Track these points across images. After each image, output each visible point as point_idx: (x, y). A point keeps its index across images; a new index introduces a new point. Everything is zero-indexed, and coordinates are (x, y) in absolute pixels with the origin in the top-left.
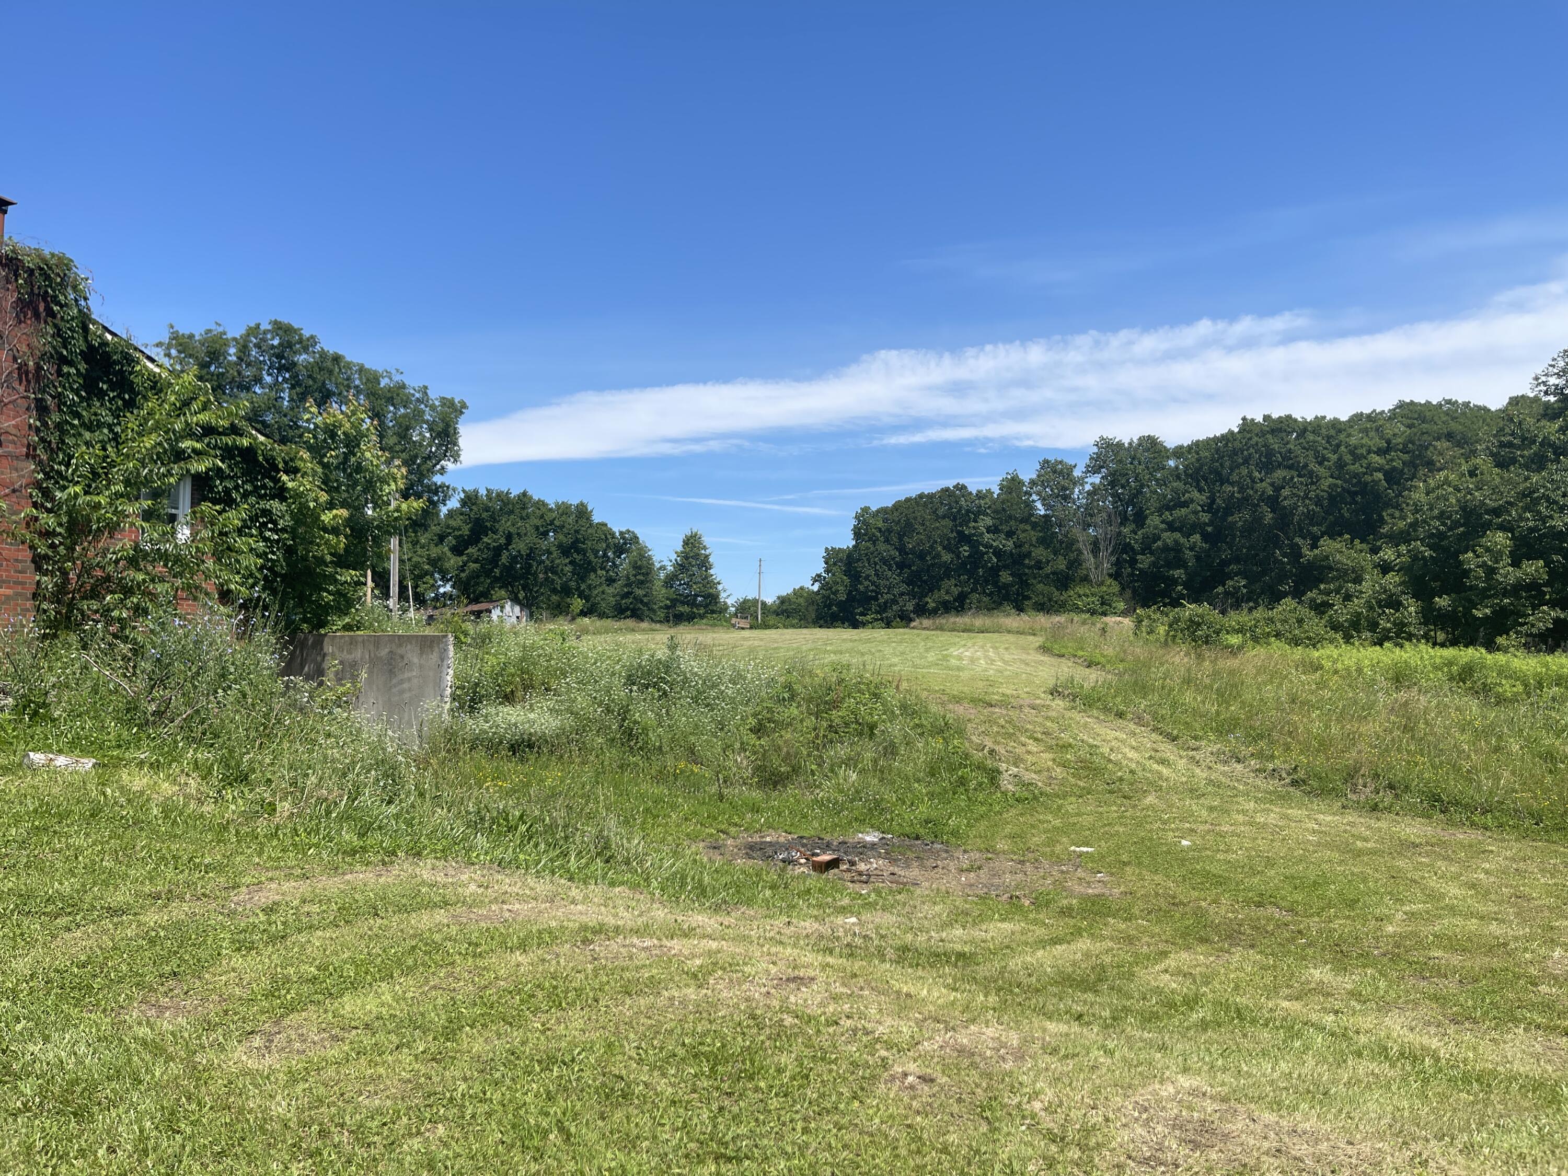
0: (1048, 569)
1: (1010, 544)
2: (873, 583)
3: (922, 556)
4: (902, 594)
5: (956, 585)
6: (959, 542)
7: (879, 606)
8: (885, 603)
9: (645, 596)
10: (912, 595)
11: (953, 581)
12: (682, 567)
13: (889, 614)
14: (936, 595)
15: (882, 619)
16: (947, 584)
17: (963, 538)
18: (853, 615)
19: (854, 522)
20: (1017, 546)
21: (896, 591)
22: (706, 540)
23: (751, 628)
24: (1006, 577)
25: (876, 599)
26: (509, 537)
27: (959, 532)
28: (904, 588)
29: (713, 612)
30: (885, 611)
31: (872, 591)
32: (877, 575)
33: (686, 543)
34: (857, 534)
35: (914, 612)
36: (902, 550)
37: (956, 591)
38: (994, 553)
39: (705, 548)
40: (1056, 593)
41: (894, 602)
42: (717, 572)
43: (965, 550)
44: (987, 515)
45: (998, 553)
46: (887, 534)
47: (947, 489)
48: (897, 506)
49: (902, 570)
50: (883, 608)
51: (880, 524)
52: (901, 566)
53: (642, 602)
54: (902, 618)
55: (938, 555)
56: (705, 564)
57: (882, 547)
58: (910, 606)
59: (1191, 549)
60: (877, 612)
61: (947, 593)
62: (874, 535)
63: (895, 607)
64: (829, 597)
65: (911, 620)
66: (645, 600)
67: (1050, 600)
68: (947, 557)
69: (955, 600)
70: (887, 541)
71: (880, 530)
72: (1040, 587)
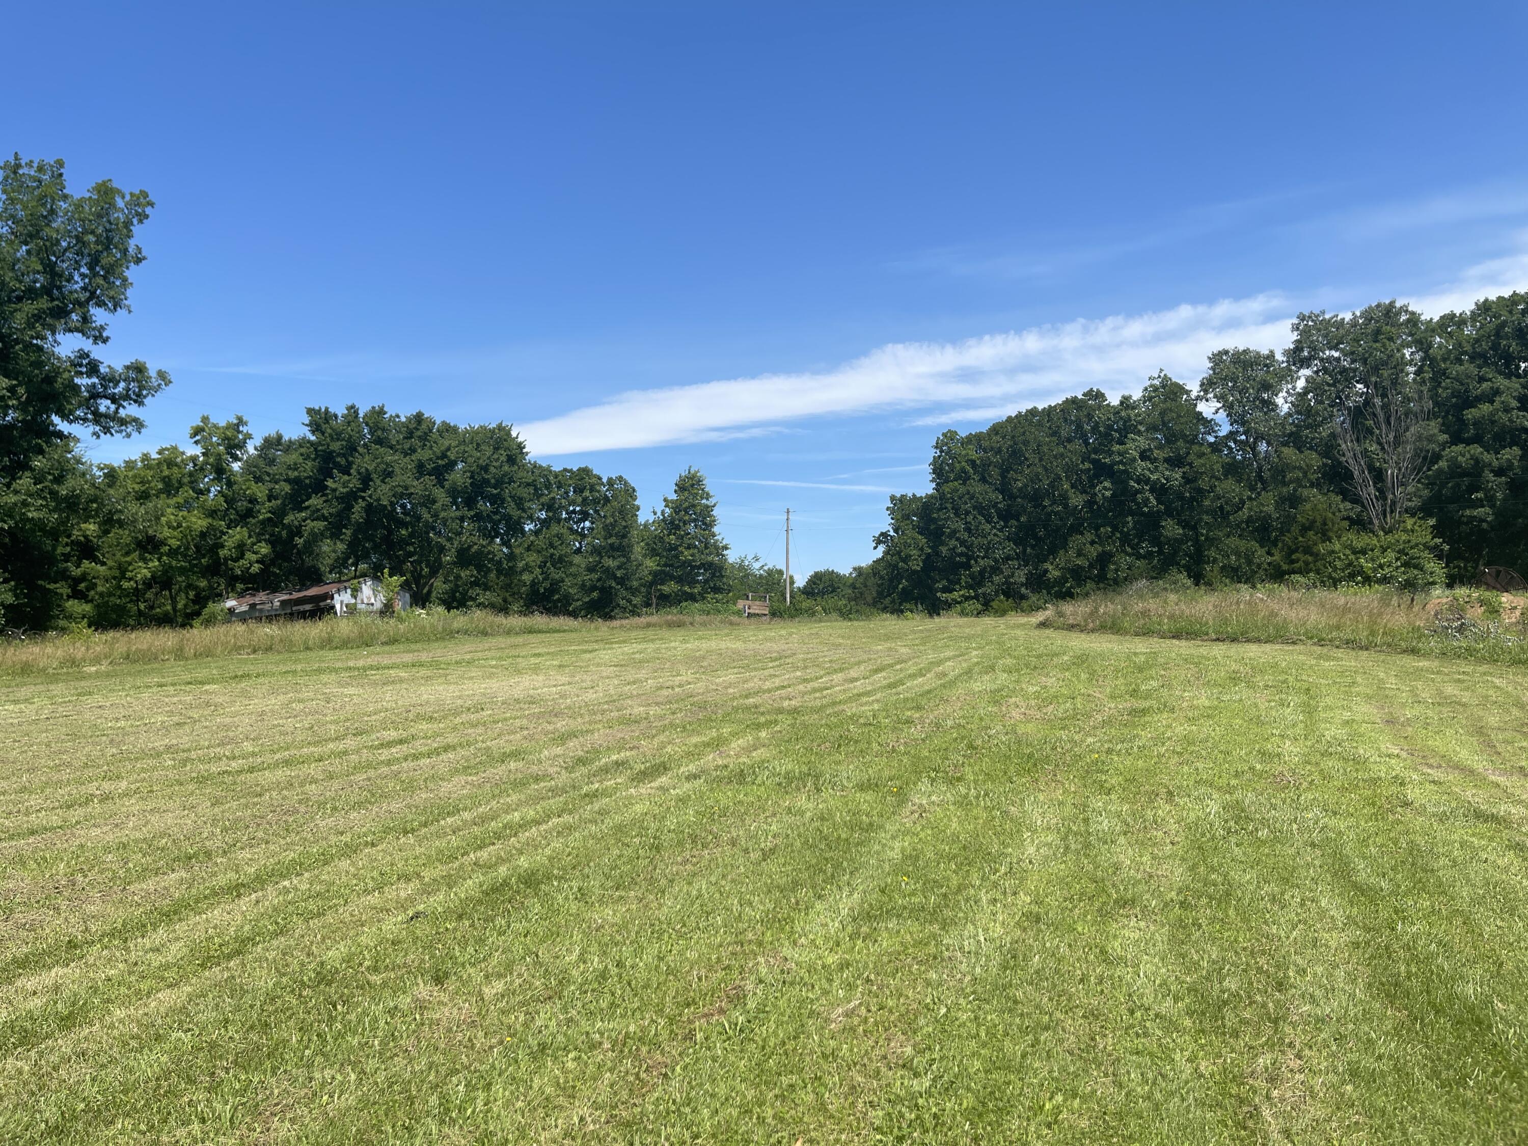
0: (1244, 513)
1: (1178, 475)
2: (963, 543)
3: (1036, 498)
4: (1008, 558)
5: (1092, 543)
6: (1097, 476)
7: (972, 576)
8: (982, 572)
9: (619, 568)
10: (1025, 560)
11: (1089, 536)
12: (671, 525)
13: (988, 589)
14: (1061, 559)
15: (976, 597)
16: (1076, 541)
17: (1102, 471)
18: (933, 591)
19: (932, 453)
20: (1187, 480)
21: (999, 554)
22: (710, 485)
23: (773, 614)
24: (1171, 529)
25: (968, 566)
26: (366, 480)
27: (1095, 462)
28: (1010, 548)
29: (716, 590)
30: (980, 584)
31: (961, 555)
32: (968, 530)
33: (681, 487)
34: (939, 471)
35: (1026, 585)
36: (1004, 489)
37: (1093, 551)
38: (1152, 490)
39: (708, 497)
40: (1261, 552)
41: (996, 570)
42: (722, 532)
43: (1105, 489)
44: (1139, 433)
45: (1160, 490)
46: (981, 470)
47: (1074, 400)
48: (996, 429)
49: (1006, 522)
50: (978, 581)
51: (974, 455)
52: (1006, 516)
53: (615, 578)
54: (1007, 595)
55: (1064, 498)
56: (705, 519)
57: (977, 488)
58: (1020, 576)
59: (1499, 472)
60: (969, 587)
61: (1080, 554)
62: (963, 470)
63: (996, 579)
64: (895, 566)
65: (1023, 597)
66: (619, 574)
67: (1249, 562)
68: (1077, 500)
69: (1091, 566)
70: (983, 480)
71: (973, 463)
72: (1234, 542)
